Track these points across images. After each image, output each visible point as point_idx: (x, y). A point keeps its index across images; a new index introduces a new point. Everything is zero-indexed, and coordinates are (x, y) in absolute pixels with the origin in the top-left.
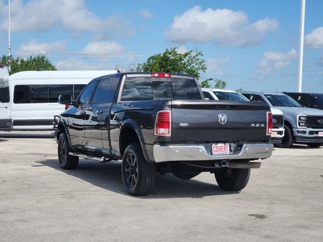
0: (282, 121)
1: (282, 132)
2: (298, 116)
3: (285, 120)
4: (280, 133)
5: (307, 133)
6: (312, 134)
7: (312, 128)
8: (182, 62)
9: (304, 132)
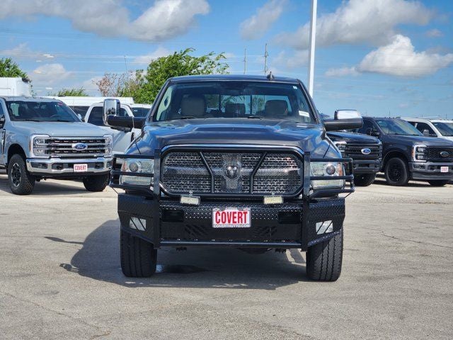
8: (199, 69)
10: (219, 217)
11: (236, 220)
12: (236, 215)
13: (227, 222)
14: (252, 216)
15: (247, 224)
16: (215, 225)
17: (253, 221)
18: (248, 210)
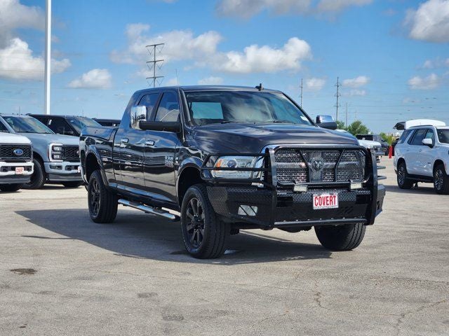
0: (30, 152)
1: (31, 167)
2: (51, 145)
3: (34, 152)
4: (28, 168)
5: (64, 168)
6: (70, 170)
7: (70, 161)
9: (60, 167)
10: (317, 201)
11: (329, 202)
12: (328, 199)
13: (322, 205)
14: (339, 198)
15: (336, 206)
16: (315, 207)
17: (340, 203)
18: (336, 194)
